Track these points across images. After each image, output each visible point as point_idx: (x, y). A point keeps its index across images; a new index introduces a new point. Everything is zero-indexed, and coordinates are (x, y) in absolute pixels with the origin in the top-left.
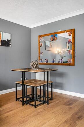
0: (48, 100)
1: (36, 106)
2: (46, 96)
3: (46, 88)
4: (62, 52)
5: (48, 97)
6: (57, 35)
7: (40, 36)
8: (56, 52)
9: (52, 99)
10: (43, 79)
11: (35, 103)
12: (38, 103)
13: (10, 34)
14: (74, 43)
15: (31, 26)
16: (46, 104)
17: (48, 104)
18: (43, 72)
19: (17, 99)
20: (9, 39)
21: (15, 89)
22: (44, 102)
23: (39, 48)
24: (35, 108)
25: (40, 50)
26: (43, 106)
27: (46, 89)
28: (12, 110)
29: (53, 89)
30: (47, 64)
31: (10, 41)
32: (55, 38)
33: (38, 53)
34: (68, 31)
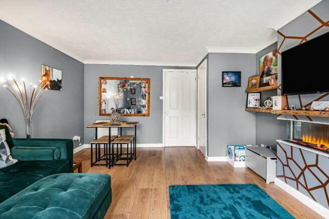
3: (132, 147)
11: (127, 162)
13: (61, 72)
20: (60, 79)
25: (101, 96)
31: (60, 81)
32: (127, 85)
33: (98, 100)
34: (144, 79)
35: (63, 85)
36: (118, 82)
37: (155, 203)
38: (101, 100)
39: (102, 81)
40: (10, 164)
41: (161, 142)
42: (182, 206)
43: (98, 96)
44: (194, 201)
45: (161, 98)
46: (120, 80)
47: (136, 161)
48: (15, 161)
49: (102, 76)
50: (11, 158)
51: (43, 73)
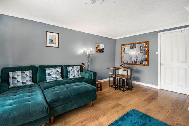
0: (131, 88)
1: (124, 91)
2: (130, 85)
4: (137, 54)
5: (131, 86)
6: (135, 45)
7: (122, 45)
8: (132, 54)
9: (133, 87)
10: (126, 75)
11: (124, 89)
12: (125, 89)
13: (103, 45)
14: (148, 51)
15: (116, 38)
16: (130, 90)
17: (131, 90)
18: (126, 71)
19: (110, 86)
20: (103, 48)
21: (109, 79)
22: (129, 89)
23: (122, 53)
24: (124, 92)
25: (122, 54)
26: (128, 91)
27: (130, 82)
28: (110, 92)
29: (134, 81)
30: (127, 64)
31: (103, 49)
32: (134, 47)
34: (144, 42)
35: (104, 50)
36: (130, 46)
37: (117, 112)
38: (122, 56)
39: (122, 46)
40: (79, 77)
41: (158, 85)
42: (126, 120)
43: (121, 54)
44: (137, 122)
45: (157, 53)
46: (131, 45)
47: (131, 91)
48: (81, 76)
49: (122, 44)
50: (80, 75)
51: (96, 46)
